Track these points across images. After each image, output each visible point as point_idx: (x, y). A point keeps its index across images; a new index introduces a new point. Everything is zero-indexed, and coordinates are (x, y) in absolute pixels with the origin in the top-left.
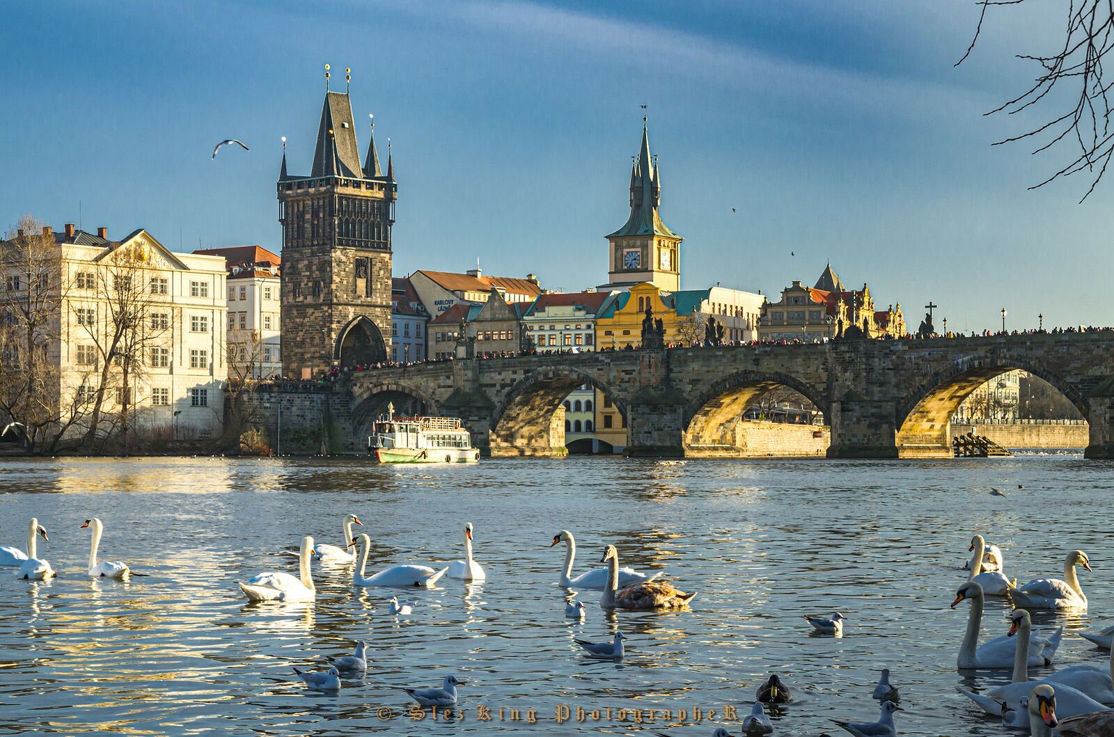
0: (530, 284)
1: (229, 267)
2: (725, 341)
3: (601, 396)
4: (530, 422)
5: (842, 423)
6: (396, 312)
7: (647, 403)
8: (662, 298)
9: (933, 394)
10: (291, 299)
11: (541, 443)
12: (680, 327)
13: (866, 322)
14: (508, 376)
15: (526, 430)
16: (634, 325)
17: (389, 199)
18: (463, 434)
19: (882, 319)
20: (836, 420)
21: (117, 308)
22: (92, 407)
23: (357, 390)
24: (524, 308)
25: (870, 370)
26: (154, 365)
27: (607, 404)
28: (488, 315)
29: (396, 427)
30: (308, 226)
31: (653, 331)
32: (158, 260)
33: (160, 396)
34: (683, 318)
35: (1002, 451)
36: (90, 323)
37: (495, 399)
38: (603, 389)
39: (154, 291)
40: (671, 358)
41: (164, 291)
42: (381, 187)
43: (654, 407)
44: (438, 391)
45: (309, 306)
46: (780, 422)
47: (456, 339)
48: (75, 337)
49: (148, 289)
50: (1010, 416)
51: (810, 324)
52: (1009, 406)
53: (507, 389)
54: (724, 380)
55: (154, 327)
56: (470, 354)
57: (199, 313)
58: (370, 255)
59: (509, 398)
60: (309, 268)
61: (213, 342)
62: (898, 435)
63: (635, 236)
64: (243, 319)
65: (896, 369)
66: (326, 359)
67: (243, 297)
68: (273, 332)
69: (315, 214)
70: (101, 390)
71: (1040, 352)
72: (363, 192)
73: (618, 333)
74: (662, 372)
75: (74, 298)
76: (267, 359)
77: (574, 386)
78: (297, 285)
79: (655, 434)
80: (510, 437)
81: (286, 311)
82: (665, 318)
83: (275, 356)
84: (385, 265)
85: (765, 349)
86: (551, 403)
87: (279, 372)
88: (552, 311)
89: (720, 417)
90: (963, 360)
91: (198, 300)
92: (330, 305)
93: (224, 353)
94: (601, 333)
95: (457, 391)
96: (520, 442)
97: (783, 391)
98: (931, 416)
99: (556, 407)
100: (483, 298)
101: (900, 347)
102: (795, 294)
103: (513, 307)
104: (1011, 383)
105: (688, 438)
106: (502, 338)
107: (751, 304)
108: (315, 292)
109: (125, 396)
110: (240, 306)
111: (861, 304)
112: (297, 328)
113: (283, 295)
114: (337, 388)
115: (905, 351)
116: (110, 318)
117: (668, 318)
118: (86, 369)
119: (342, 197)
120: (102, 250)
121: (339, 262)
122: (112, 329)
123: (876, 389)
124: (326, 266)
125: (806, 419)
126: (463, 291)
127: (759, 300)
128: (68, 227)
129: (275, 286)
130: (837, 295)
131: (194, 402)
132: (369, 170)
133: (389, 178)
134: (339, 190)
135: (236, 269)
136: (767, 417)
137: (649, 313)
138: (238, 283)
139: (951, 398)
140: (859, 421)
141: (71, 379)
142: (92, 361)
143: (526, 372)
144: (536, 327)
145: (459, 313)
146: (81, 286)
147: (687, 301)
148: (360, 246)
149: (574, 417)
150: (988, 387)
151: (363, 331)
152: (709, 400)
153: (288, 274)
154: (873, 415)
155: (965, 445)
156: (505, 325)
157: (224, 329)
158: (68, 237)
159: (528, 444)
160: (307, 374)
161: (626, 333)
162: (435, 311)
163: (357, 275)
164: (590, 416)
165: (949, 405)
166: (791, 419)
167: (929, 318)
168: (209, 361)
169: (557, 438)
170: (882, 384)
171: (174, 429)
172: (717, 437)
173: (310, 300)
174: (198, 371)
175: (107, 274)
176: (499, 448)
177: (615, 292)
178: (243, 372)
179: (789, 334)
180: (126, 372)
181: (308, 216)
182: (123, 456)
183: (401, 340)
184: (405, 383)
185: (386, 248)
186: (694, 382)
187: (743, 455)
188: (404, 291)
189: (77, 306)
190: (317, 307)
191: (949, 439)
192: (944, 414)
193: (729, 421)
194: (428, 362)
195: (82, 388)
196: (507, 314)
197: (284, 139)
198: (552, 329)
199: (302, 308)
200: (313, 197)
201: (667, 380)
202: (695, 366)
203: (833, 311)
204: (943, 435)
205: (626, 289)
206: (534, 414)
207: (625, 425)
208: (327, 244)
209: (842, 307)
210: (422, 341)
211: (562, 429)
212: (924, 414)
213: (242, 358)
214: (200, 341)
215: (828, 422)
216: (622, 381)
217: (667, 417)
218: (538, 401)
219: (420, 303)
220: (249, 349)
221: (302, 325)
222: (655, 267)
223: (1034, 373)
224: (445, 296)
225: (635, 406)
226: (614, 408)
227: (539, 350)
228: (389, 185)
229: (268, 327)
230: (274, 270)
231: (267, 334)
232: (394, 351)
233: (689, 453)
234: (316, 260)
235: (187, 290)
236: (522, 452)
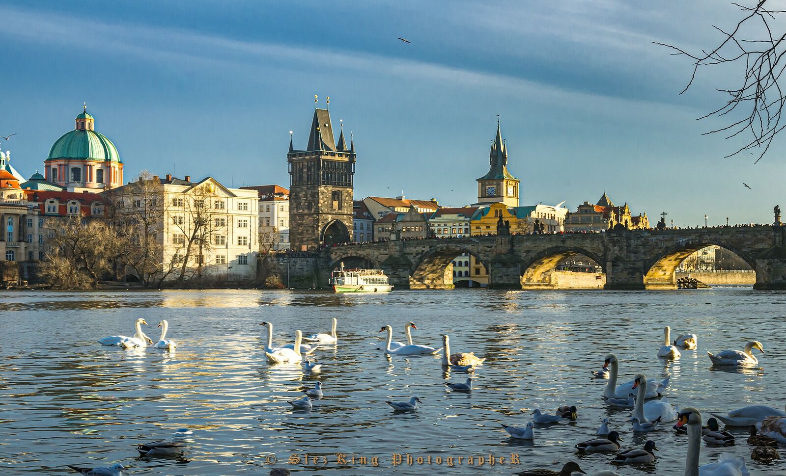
0: (433, 203)
1: (260, 195)
2: (545, 232)
3: (473, 259)
4: (433, 272)
5: (613, 272)
6: (355, 217)
7: (500, 262)
8: (508, 210)
9: (666, 257)
10: (295, 211)
11: (440, 282)
12: (519, 225)
13: (626, 222)
14: (420, 249)
15: (430, 276)
16: (493, 224)
17: (352, 161)
18: (385, 278)
19: (635, 220)
20: (609, 270)
21: (196, 216)
22: (181, 265)
23: (333, 256)
24: (429, 215)
25: (629, 246)
26: (217, 244)
27: (477, 262)
28: (408, 219)
29: (345, 274)
30: (305, 175)
31: (503, 227)
32: (219, 192)
33: (221, 259)
34: (520, 220)
35: (706, 286)
36: (181, 223)
37: (413, 261)
38: (475, 255)
39: (217, 207)
40: (514, 240)
41: (222, 207)
42: (347, 155)
43: (504, 264)
44: (380, 256)
45: (306, 214)
46: (577, 271)
47: (389, 231)
48: (171, 230)
49: (214, 206)
50: (710, 268)
51: (594, 223)
52: (709, 263)
53: (419, 256)
54: (544, 251)
55: (217, 225)
56: (398, 238)
57: (243, 218)
58: (341, 189)
59: (421, 260)
60: (306, 196)
61: (252, 232)
62: (645, 279)
63: (493, 180)
64: (268, 221)
65: (644, 245)
66: (316, 241)
67: (268, 210)
68: (286, 227)
69: (309, 169)
70: (187, 256)
71: (727, 237)
72: (337, 158)
73: (483, 228)
74: (509, 247)
75: (171, 211)
76: (282, 241)
77: (459, 254)
78: (299, 204)
79: (505, 278)
80: (421, 279)
81: (292, 217)
82: (510, 220)
83: (286, 239)
84: (349, 194)
85: (568, 235)
86: (444, 262)
87: (289, 247)
88: (445, 217)
89: (542, 269)
90: (682, 240)
91: (242, 212)
92: (318, 214)
93: (257, 238)
94: (473, 228)
95: (391, 257)
96: (426, 282)
97: (578, 256)
98: (664, 268)
99: (447, 264)
100: (406, 210)
101: (646, 234)
102: (585, 208)
103: (422, 215)
104: (711, 252)
105: (524, 279)
106: (417, 230)
107: (560, 213)
108: (309, 207)
109: (200, 259)
110: (267, 215)
111: (623, 213)
112: (299, 225)
113: (291, 209)
114: (322, 255)
115: (649, 237)
116: (192, 220)
117: (512, 220)
118: (178, 246)
119: (324, 161)
120: (187, 187)
121: (323, 193)
122: (193, 226)
123: (632, 255)
124: (315, 196)
125: (592, 270)
126: (394, 207)
127: (565, 211)
128: (168, 176)
129: (286, 205)
130: (609, 208)
131: (240, 262)
132: (340, 147)
133: (352, 151)
134: (323, 157)
135: (264, 196)
136: (569, 269)
137: (501, 217)
138: (265, 204)
139: (676, 260)
140: (622, 271)
141: (169, 251)
142: (182, 242)
143: (430, 247)
144: (436, 225)
145: (392, 218)
146: (175, 205)
147: (522, 212)
148: (335, 185)
149: (458, 269)
150: (697, 254)
151: (337, 228)
152: (536, 260)
153: (294, 198)
154: (630, 268)
155: (684, 283)
156: (418, 224)
157: (257, 226)
158: (168, 181)
159: (432, 283)
160: (304, 248)
161: (488, 227)
162: (378, 217)
163: (333, 199)
164: (467, 269)
165: (675, 263)
166: (583, 270)
167: (663, 220)
168: (248, 242)
169: (448, 279)
170: (635, 253)
171: (230, 275)
172: (541, 279)
173: (306, 211)
174: (242, 247)
175: (190, 199)
176: (415, 285)
177: (481, 207)
178: (268, 248)
179: (583, 228)
180: (201, 248)
181: (305, 170)
182: (200, 289)
183: (358, 230)
184: (361, 252)
185: (350, 185)
186: (528, 252)
187: (555, 288)
188: (360, 208)
189: (173, 215)
190: (310, 215)
191: (675, 280)
192: (672, 267)
193: (548, 271)
194: (374, 242)
195: (176, 255)
196: (419, 218)
197: (291, 132)
198: (445, 225)
199: (302, 216)
200: (308, 161)
201: (512, 251)
202: (528, 244)
203: (607, 216)
204: (671, 278)
205: (488, 206)
206: (435, 268)
207: (487, 273)
208: (317, 183)
209: (613, 214)
210: (371, 232)
211: (451, 275)
212: (660, 267)
213: (267, 241)
214: (244, 232)
215: (604, 271)
216: (486, 251)
217: (512, 269)
218: (437, 261)
219: (369, 213)
220: (272, 235)
221: (302, 224)
222: (505, 195)
223: (724, 247)
224: (383, 210)
225: (493, 263)
226: (481, 265)
227: (439, 236)
228: (351, 155)
229: (282, 225)
230: (285, 197)
231: (281, 229)
232: (355, 236)
233: (524, 287)
234: (309, 192)
235: (236, 207)
236: (428, 287)
